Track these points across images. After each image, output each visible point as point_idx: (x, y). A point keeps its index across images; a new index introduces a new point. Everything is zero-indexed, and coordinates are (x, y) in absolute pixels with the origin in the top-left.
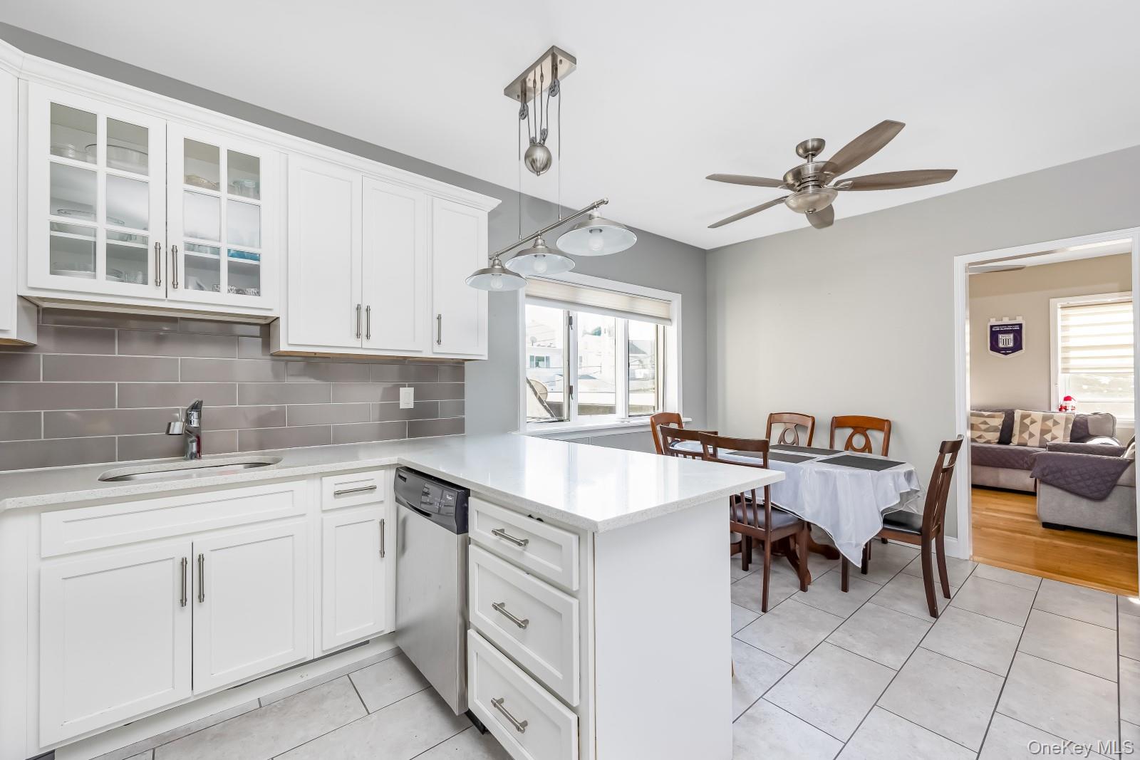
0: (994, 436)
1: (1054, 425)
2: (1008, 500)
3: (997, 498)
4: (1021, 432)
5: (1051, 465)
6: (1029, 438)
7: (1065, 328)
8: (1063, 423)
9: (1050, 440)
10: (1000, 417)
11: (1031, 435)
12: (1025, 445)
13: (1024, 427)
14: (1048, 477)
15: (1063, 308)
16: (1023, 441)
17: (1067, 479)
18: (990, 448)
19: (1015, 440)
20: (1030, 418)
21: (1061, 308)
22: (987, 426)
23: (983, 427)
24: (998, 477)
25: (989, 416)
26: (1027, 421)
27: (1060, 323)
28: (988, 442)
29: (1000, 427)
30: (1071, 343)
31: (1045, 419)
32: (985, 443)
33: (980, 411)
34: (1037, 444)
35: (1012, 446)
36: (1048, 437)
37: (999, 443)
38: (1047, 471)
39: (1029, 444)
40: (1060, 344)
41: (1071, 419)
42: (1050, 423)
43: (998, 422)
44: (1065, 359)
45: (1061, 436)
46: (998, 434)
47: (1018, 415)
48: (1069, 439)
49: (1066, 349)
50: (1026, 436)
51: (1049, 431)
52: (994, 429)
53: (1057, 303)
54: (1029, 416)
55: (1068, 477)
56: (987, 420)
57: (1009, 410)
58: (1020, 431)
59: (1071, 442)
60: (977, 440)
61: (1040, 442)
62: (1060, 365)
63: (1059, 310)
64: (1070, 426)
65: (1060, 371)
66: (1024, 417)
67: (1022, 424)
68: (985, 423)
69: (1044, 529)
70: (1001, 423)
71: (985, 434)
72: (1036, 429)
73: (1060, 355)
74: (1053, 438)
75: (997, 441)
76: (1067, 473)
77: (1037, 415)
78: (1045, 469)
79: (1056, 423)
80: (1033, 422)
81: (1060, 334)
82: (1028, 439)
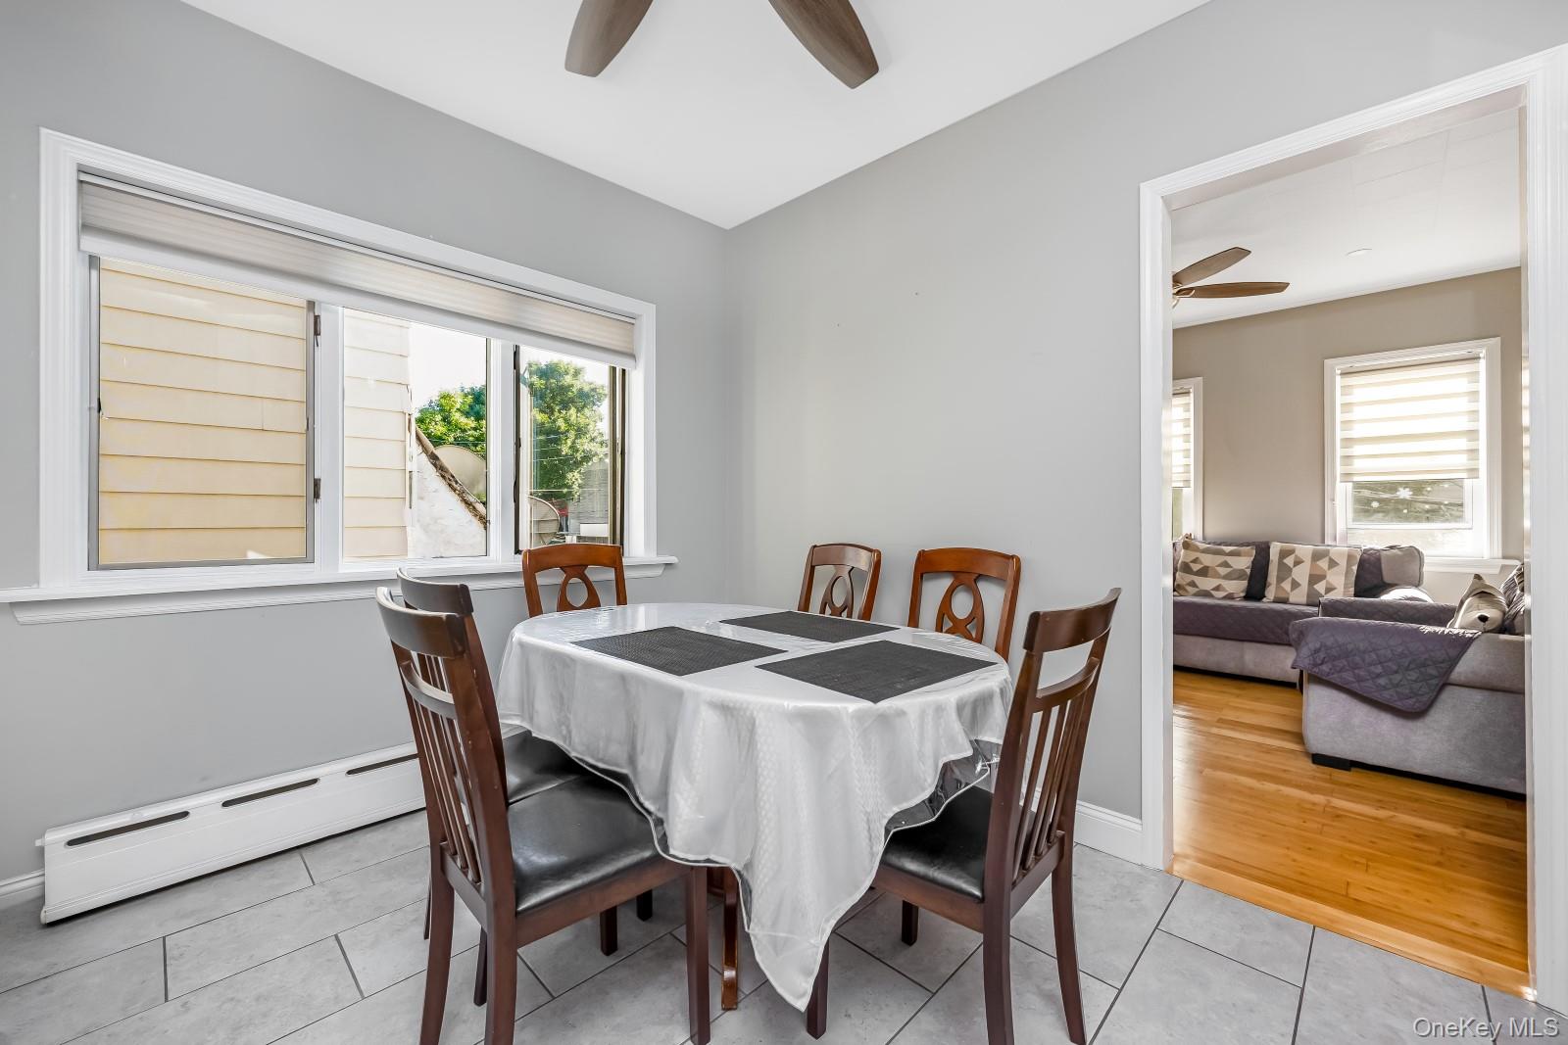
0: (1238, 587)
1: (1330, 567)
2: (1257, 699)
3: (1238, 696)
4: (1280, 579)
5: (1329, 643)
6: (1292, 589)
7: (1347, 406)
8: (1343, 563)
9: (1323, 592)
10: (1247, 554)
11: (1295, 585)
12: (1285, 601)
13: (1285, 572)
14: (1325, 668)
15: (1344, 374)
16: (1282, 595)
17: (1356, 671)
18: (1231, 607)
19: (1271, 593)
20: (1293, 556)
21: (1342, 374)
22: (1229, 570)
23: (1223, 571)
24: (1242, 657)
25: (1231, 554)
26: (1289, 561)
27: (1339, 400)
28: (1230, 597)
29: (1248, 571)
30: (1357, 432)
31: (1317, 556)
32: (1225, 598)
33: (1219, 545)
34: (1304, 600)
35: (1266, 604)
36: (1320, 587)
37: (1248, 597)
38: (1322, 655)
39: (1291, 600)
40: (1339, 434)
41: (1356, 557)
42: (1323, 564)
43: (1244, 563)
44: (1347, 458)
45: (1339, 587)
46: (1244, 584)
47: (1275, 549)
48: (1352, 590)
49: (1348, 442)
50: (1287, 585)
51: (1322, 577)
52: (1237, 575)
53: (1335, 366)
54: (1291, 552)
55: (1359, 668)
56: (1229, 559)
57: (1262, 543)
58: (1278, 577)
59: (1356, 595)
60: (1213, 592)
61: (1308, 596)
62: (1339, 469)
63: (1338, 378)
64: (1355, 568)
65: (1338, 479)
66: (1284, 554)
67: (1281, 564)
68: (1226, 565)
69: (1314, 766)
70: (1250, 564)
71: (1225, 584)
72: (1301, 574)
73: (1339, 452)
74: (1329, 590)
75: (1243, 595)
76: (1357, 659)
77: (1304, 551)
78: (1317, 651)
79: (1333, 564)
80: (1297, 563)
81: (1339, 417)
82: (1290, 591)
